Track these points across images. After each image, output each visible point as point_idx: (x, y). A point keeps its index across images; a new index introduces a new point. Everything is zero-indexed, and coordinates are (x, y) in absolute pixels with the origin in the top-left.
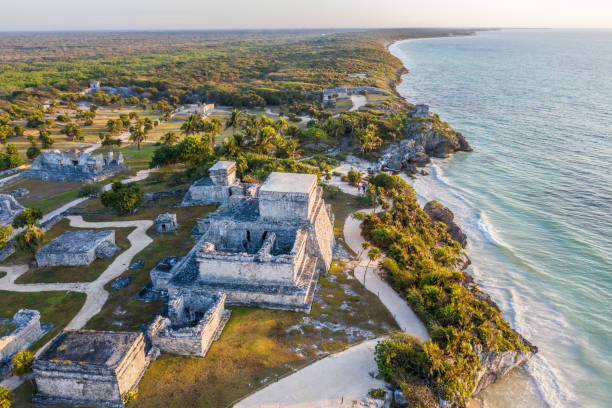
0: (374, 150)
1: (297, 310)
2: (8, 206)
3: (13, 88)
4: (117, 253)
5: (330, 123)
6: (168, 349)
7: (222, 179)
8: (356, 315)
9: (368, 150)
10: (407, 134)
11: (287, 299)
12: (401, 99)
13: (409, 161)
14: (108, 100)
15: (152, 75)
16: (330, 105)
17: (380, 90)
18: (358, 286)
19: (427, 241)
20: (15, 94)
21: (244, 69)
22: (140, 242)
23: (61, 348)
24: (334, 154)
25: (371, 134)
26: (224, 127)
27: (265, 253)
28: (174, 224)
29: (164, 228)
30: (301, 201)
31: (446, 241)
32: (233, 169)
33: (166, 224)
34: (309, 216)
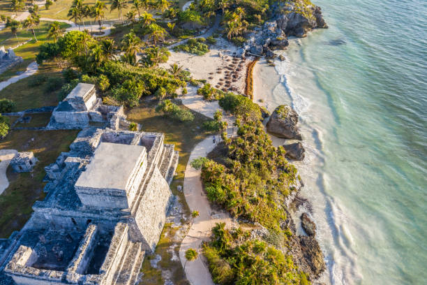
0: (239, 35)
7: (80, 105)
9: (235, 35)
10: (271, 15)
13: (271, 45)
25: (238, 19)
26: (110, 9)
27: (74, 270)
28: (31, 162)
29: (21, 168)
30: (120, 195)
31: (282, 168)
32: (92, 93)
33: (22, 166)
34: (130, 205)
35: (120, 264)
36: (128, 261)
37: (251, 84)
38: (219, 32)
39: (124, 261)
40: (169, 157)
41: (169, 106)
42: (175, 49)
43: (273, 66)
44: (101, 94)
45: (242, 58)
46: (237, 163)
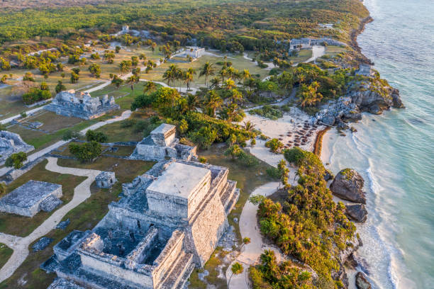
0: (312, 105)
3: (71, 30)
4: (58, 207)
5: (284, 76)
7: (161, 141)
9: (308, 105)
13: (343, 117)
14: (131, 41)
15: (168, 20)
17: (339, 42)
20: (71, 34)
21: (238, 17)
24: (282, 104)
25: (313, 91)
26: (198, 75)
27: (132, 258)
28: (111, 181)
29: (103, 184)
30: (182, 204)
31: (341, 223)
32: (172, 132)
33: (105, 182)
34: (189, 216)
35: (172, 266)
36: (179, 266)
37: (320, 149)
38: (294, 102)
39: (175, 265)
40: (231, 190)
41: (237, 150)
42: (251, 113)
43: (344, 136)
44: (179, 135)
45: (314, 126)
46: (294, 207)
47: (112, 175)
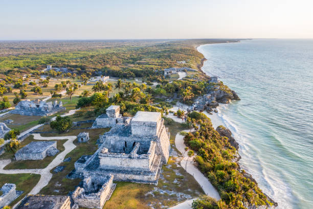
0: (190, 100)
1: (151, 184)
2: (2, 128)
3: (8, 68)
4: (57, 154)
5: (168, 86)
6: (83, 205)
7: (112, 115)
8: (181, 186)
9: (187, 99)
10: (207, 91)
11: (146, 178)
12: (203, 74)
13: (208, 105)
14: (55, 74)
15: (78, 62)
16: (168, 77)
17: (193, 69)
18: (183, 171)
19: (218, 147)
20: (9, 71)
21: (125, 59)
22: (69, 147)
23: (26, 205)
24: (170, 101)
25: (189, 92)
27: (134, 153)
28: (87, 138)
30: (153, 126)
31: (228, 146)
32: (118, 110)
34: (157, 134)
38: (177, 100)
39: (154, 160)
43: (212, 114)
47: (88, 134)
